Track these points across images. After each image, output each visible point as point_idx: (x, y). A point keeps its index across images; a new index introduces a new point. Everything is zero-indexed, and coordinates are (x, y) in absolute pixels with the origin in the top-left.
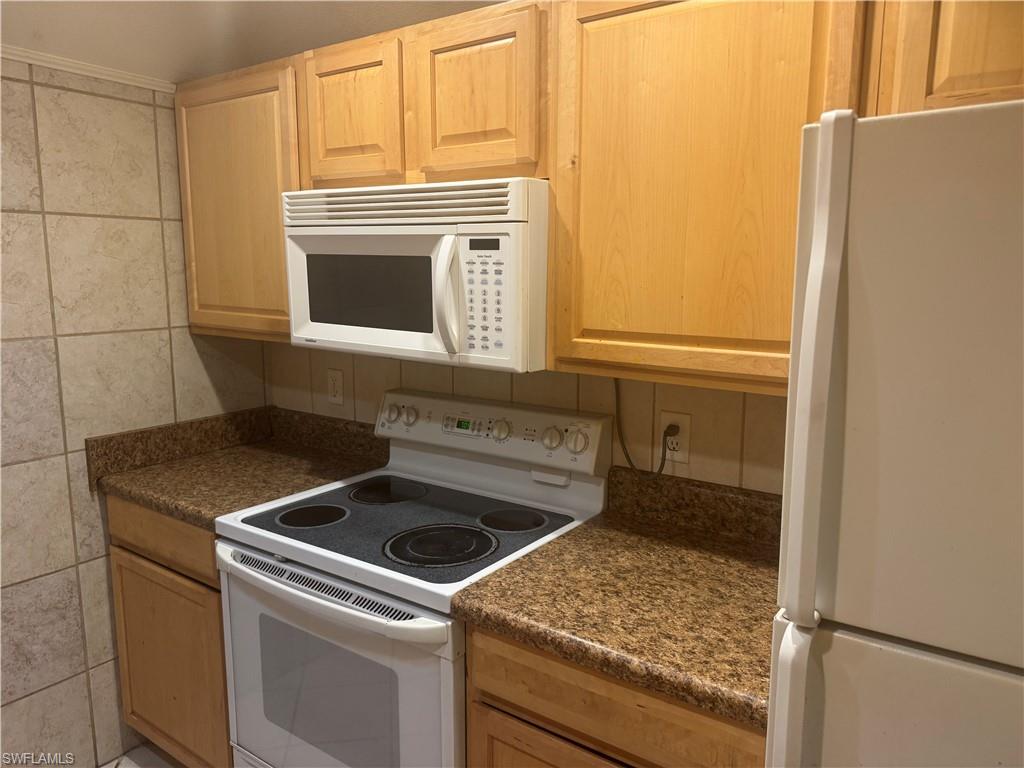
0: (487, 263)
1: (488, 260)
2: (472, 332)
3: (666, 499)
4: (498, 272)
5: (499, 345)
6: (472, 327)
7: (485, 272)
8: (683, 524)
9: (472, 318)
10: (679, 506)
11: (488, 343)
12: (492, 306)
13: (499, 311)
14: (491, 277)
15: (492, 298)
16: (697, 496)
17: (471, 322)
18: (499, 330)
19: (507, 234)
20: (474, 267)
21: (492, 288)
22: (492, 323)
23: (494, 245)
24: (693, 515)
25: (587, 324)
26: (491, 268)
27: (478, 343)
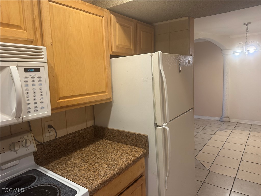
0: (34, 78)
1: (34, 76)
2: (28, 106)
3: (52, 147)
4: (40, 81)
5: (42, 108)
6: (28, 104)
7: (33, 81)
8: (58, 152)
9: (28, 100)
10: (56, 147)
11: (37, 109)
12: (38, 94)
13: (41, 95)
14: (37, 83)
15: (38, 91)
16: (61, 141)
17: (28, 102)
18: (42, 102)
19: (44, 67)
20: (27, 80)
21: (37, 87)
22: (38, 100)
23: (37, 70)
24: (60, 147)
25: (61, 95)
26: (36, 79)
27: (32, 110)
